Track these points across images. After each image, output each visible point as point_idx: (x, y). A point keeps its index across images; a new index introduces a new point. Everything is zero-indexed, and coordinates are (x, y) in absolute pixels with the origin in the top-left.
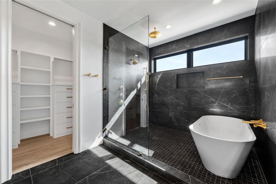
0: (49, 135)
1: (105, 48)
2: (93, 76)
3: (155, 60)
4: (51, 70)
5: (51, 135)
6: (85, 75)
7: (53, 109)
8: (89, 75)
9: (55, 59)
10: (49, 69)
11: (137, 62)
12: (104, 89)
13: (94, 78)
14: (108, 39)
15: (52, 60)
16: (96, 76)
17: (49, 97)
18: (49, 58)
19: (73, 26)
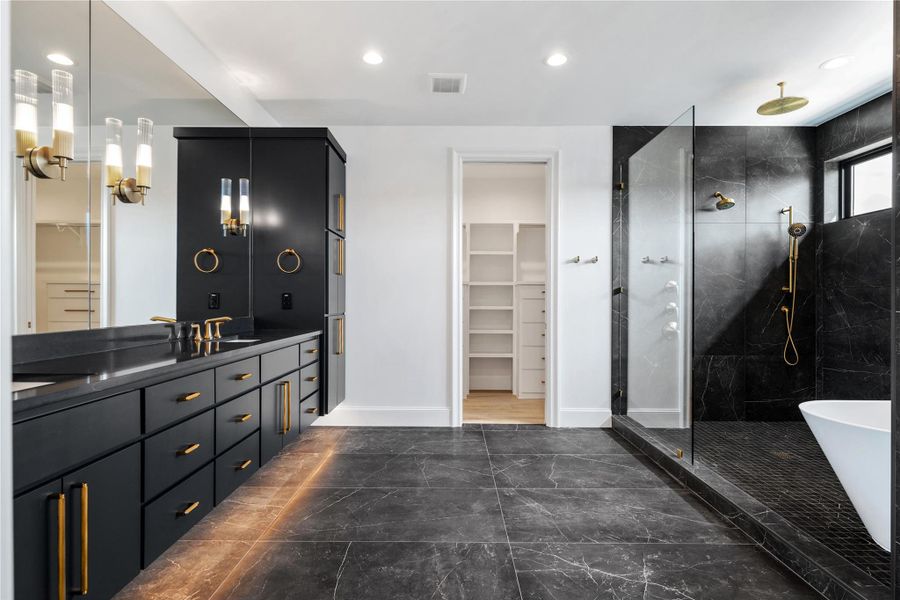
0: (511, 392)
1: (616, 187)
2: (587, 262)
3: (845, 167)
4: (514, 253)
5: (514, 393)
6: (568, 262)
7: (518, 335)
8: (577, 261)
9: (521, 226)
10: (512, 250)
11: (732, 201)
12: (616, 292)
13: (589, 265)
14: (627, 160)
15: (516, 230)
16: (595, 261)
17: (511, 311)
18: (511, 226)
19: (545, 163)
